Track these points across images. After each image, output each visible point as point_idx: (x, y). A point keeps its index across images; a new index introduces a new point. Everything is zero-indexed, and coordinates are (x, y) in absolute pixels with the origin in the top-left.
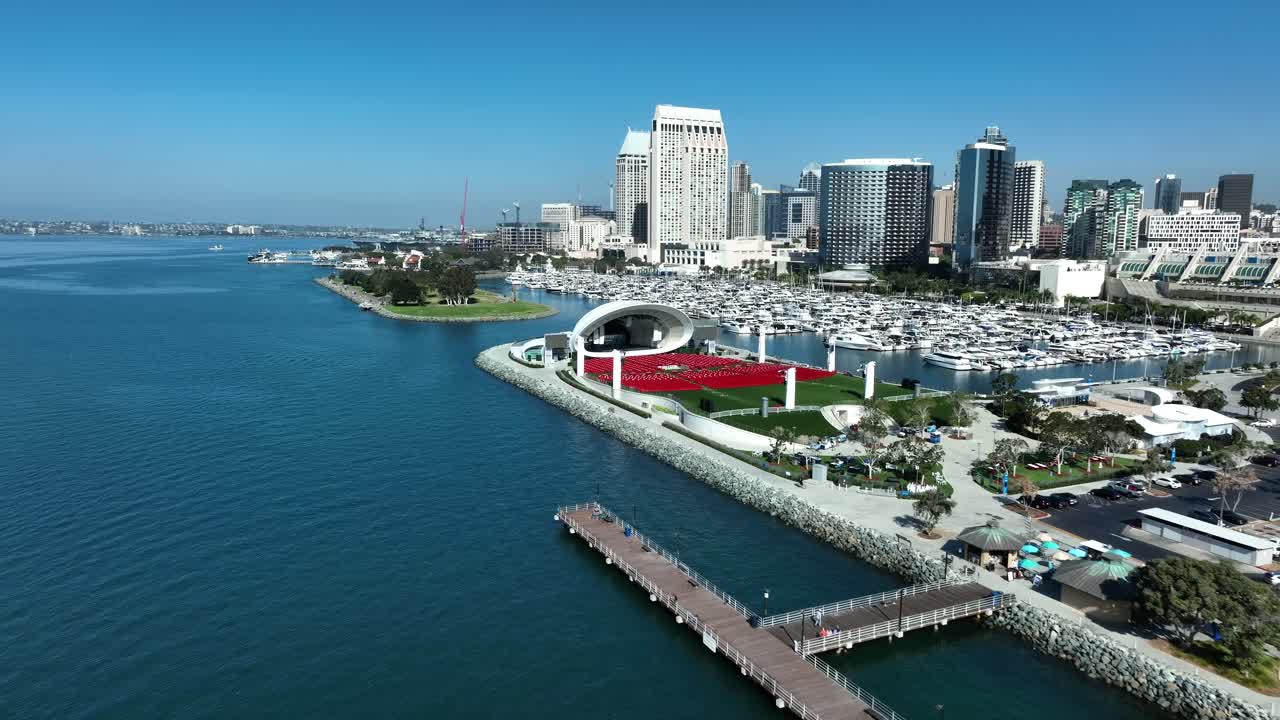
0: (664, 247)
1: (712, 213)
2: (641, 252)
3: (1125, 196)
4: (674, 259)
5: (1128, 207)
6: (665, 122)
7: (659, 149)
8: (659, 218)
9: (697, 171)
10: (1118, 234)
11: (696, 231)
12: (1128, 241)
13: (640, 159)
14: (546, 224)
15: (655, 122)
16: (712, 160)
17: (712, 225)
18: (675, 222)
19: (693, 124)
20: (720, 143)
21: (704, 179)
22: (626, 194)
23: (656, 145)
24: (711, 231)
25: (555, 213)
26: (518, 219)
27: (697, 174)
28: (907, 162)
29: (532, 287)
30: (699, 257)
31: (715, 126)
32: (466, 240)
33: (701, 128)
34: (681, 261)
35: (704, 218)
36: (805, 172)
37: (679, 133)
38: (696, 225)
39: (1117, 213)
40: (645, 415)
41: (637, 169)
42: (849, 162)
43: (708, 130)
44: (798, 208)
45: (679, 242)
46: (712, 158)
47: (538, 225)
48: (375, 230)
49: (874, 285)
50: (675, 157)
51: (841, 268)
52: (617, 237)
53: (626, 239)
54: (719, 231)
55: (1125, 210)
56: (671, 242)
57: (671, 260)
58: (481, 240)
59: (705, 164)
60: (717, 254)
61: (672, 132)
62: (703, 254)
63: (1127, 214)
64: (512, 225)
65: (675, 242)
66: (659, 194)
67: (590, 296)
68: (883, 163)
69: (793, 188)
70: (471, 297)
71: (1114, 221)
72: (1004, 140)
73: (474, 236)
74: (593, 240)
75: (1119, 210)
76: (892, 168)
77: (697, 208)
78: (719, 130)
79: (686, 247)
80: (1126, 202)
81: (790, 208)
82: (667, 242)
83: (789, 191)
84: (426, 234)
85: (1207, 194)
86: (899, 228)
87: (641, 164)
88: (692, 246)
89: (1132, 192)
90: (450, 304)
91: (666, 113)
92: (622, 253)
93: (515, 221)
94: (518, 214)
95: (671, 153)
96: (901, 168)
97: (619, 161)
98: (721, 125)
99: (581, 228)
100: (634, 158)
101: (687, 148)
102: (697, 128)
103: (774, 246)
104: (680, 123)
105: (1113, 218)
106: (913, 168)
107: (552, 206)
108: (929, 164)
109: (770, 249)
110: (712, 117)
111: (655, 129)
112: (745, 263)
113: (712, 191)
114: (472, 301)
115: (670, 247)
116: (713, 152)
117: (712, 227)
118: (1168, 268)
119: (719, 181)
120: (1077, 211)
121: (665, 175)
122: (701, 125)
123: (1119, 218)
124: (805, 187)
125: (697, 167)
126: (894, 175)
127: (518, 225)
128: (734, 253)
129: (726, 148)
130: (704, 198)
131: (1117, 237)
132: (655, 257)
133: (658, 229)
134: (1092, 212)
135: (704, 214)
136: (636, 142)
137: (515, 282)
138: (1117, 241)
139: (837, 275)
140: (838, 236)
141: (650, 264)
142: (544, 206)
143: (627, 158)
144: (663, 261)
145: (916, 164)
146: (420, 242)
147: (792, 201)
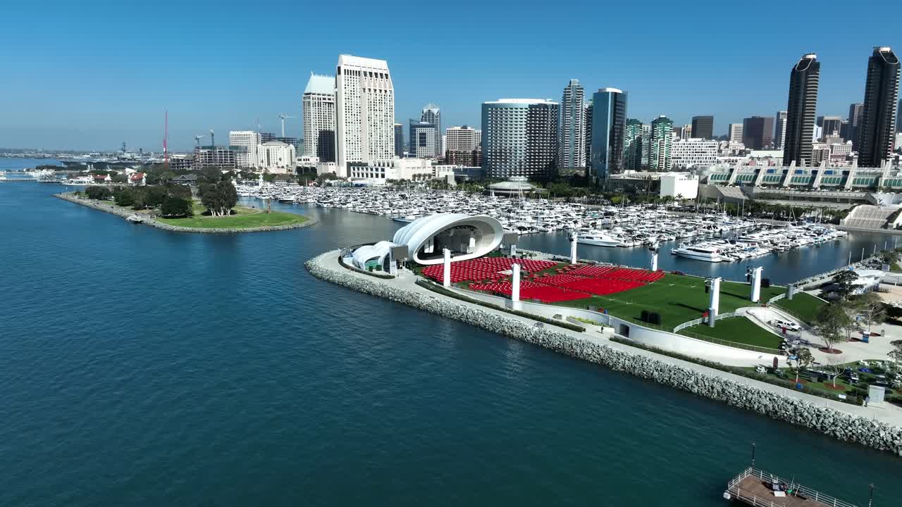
0: (349, 165)
1: (384, 139)
2: (331, 168)
3: (664, 128)
4: (358, 174)
5: (666, 136)
6: (347, 68)
7: (343, 90)
8: (345, 143)
9: (373, 106)
10: (660, 154)
11: (373, 152)
12: (666, 159)
13: (322, 97)
14: (237, 148)
15: (339, 68)
16: (383, 99)
17: (384, 148)
18: (357, 145)
19: (368, 71)
20: (388, 85)
21: (378, 113)
22: (312, 123)
23: (341, 85)
24: (384, 152)
25: (242, 138)
26: (213, 143)
27: (373, 109)
28: (542, 101)
29: (263, 198)
30: (380, 172)
31: (384, 72)
32: (169, 160)
33: (373, 74)
34: (365, 175)
35: (379, 142)
36: (425, 111)
37: (358, 77)
38: (373, 148)
39: (659, 140)
40: (579, 330)
41: (319, 104)
42: (502, 101)
43: (379, 75)
44: (423, 136)
45: (360, 160)
46: (383, 97)
47: (230, 148)
48: (65, 152)
49: (534, 192)
50: (355, 95)
51: (506, 180)
52: (307, 157)
53: (313, 160)
54: (389, 153)
55: (664, 138)
56: (354, 161)
57: (356, 175)
58: (182, 160)
59: (378, 102)
60: (393, 170)
61: (352, 76)
62: (383, 170)
63: (666, 141)
64: (208, 148)
65: (357, 161)
66: (344, 124)
67: (325, 205)
68: (525, 102)
69: (419, 122)
70: (233, 209)
71: (657, 145)
72: (582, 89)
73: (175, 156)
74: (280, 159)
75: (659, 138)
76: (531, 106)
77: (373, 134)
78: (386, 75)
79: (366, 165)
80: (664, 132)
81: (418, 136)
82: (351, 161)
83: (416, 124)
84: (128, 156)
85: (683, 129)
86: (539, 150)
87: (322, 101)
88: (371, 164)
89: (668, 126)
90: (214, 215)
91: (348, 61)
92: (314, 170)
93: (211, 144)
94: (213, 139)
95: (352, 93)
96: (539, 106)
97: (304, 98)
98: (388, 72)
99: (268, 151)
100: (317, 96)
101: (364, 89)
102: (371, 73)
103: (432, 164)
104: (358, 69)
105: (656, 143)
106: (545, 106)
107: (239, 133)
108: (557, 104)
109: (430, 165)
110: (381, 65)
111: (339, 73)
112: (414, 176)
113: (383, 122)
114: (232, 213)
115: (354, 164)
116: (383, 92)
117: (384, 150)
118: (745, 178)
119: (389, 115)
120: (630, 138)
121: (348, 109)
122: (374, 71)
123: (660, 143)
124: (426, 121)
125: (372, 103)
126: (536, 111)
127: (213, 148)
128: (406, 168)
129: (393, 89)
130: (378, 127)
131: (659, 157)
132: (342, 172)
133: (345, 151)
134: (639, 139)
135: (379, 140)
136: (320, 84)
137: (243, 195)
138: (659, 159)
139: (505, 185)
140: (496, 156)
141: (340, 178)
142: (232, 133)
143: (312, 96)
144: (349, 175)
145: (548, 103)
146: (123, 161)
147: (419, 131)
